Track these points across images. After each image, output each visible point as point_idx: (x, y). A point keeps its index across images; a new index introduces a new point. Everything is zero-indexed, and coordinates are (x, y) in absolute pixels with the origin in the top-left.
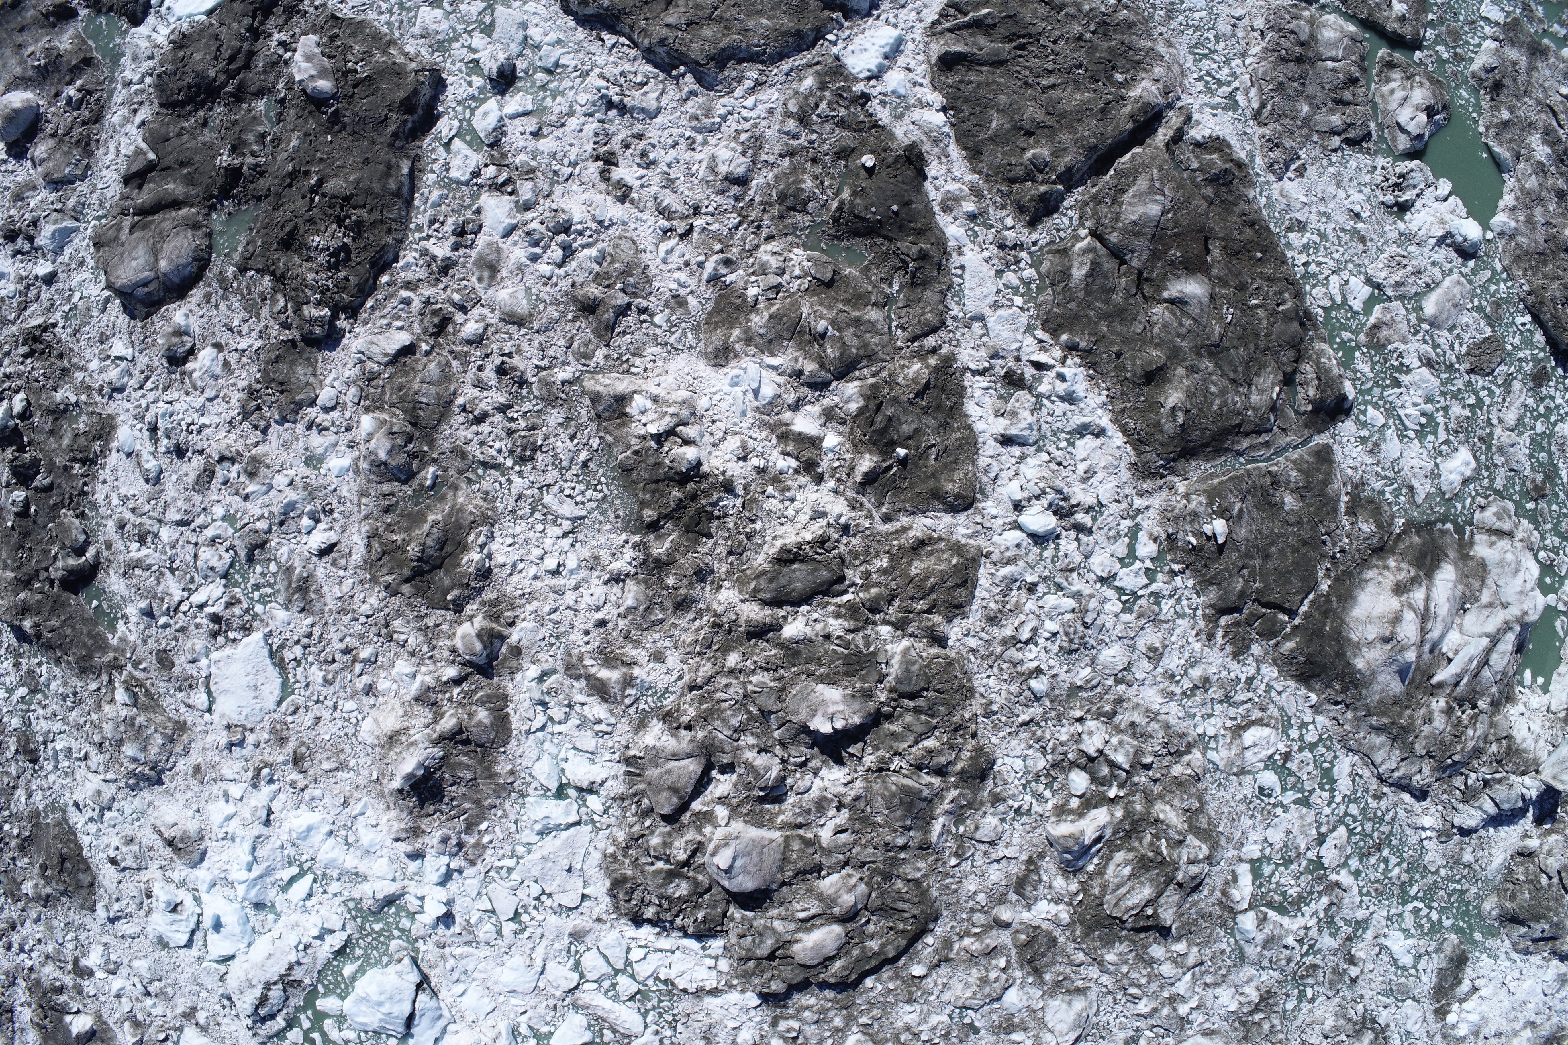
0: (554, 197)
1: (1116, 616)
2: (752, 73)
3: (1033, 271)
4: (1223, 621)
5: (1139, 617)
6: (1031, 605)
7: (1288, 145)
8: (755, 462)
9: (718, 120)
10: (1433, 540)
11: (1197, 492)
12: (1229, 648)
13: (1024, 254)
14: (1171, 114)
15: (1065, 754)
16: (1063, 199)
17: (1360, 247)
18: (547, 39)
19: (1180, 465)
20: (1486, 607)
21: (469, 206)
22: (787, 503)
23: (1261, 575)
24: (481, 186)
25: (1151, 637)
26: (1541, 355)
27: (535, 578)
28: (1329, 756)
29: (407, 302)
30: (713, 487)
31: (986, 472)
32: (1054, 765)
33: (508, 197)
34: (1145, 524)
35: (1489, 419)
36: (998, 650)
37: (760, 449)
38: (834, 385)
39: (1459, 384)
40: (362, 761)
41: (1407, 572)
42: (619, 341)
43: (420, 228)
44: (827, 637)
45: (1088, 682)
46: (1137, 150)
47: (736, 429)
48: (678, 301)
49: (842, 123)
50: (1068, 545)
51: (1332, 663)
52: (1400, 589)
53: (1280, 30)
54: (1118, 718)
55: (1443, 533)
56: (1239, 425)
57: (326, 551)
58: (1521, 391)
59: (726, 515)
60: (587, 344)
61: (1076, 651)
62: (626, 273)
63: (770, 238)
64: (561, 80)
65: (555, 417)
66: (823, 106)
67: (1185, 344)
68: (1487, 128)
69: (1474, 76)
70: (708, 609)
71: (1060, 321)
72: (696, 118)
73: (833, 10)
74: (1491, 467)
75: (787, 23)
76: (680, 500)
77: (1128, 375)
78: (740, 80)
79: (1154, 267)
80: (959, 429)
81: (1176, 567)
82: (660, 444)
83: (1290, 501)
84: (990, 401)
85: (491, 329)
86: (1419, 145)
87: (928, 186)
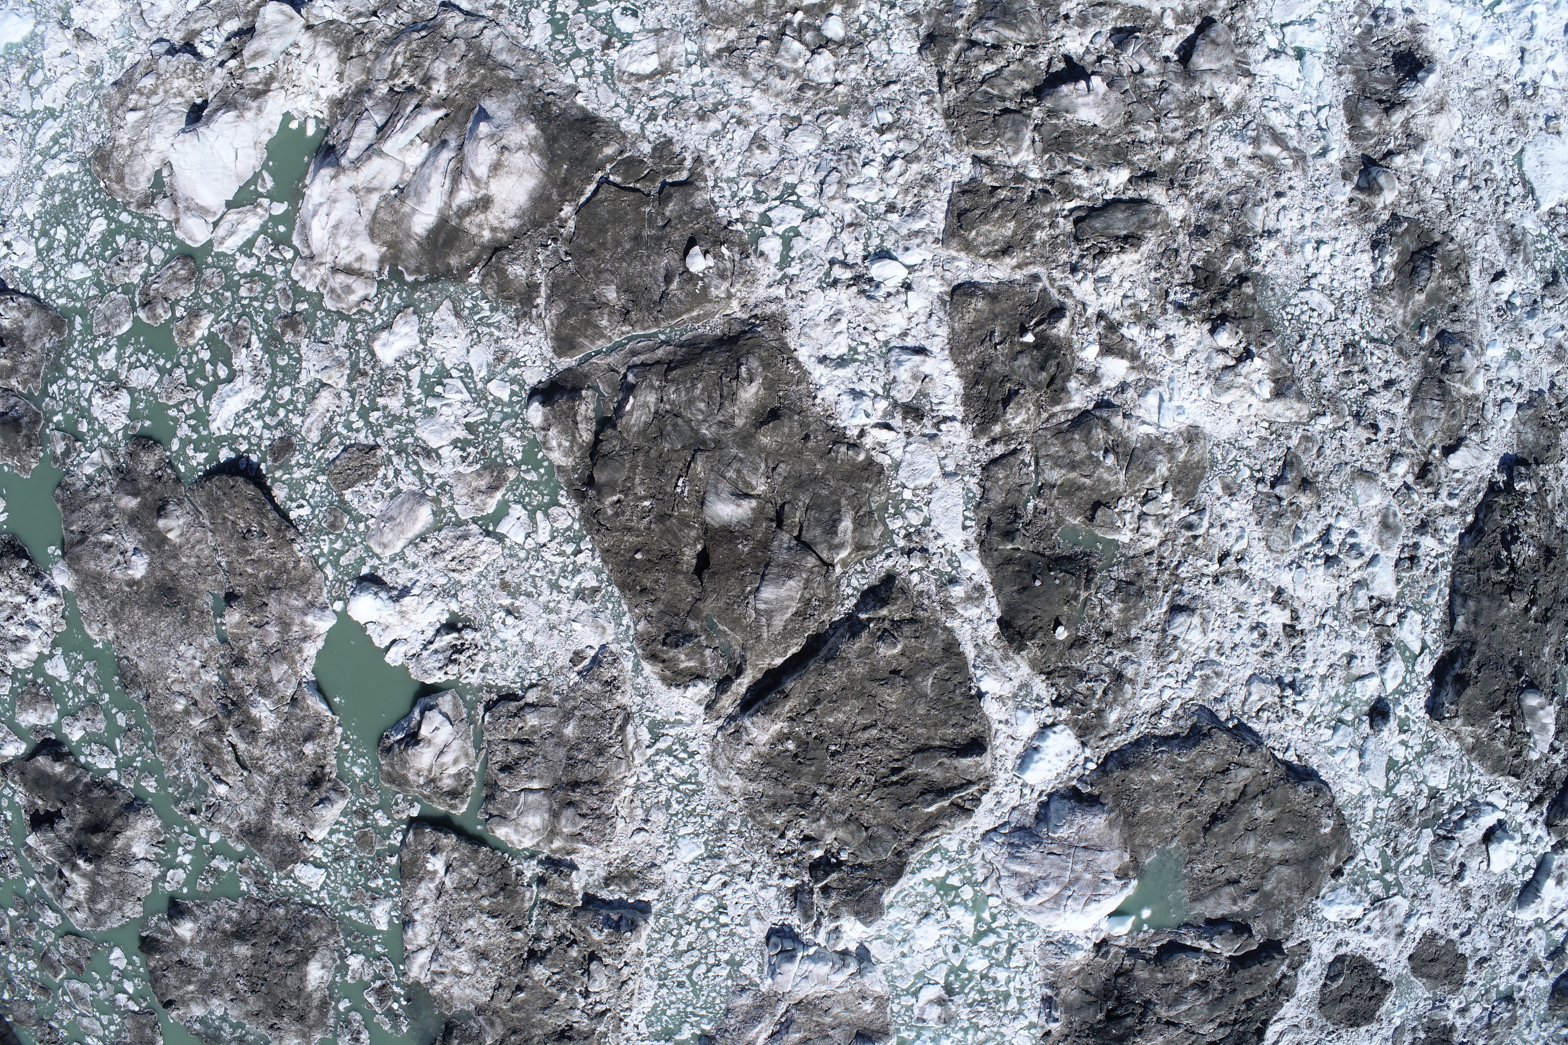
0: (1337, 594)
1: (801, 181)
2: (1165, 724)
3: (891, 527)
4: (684, 175)
5: (778, 179)
6: (892, 192)
7: (596, 684)
8: (1159, 334)
9: (1197, 674)
10: (432, 262)
11: (718, 300)
12: (677, 149)
13: (901, 543)
14: (730, 710)
15: (850, 54)
16: (856, 605)
17: (508, 577)
18: (1343, 754)
19: (737, 328)
20: (375, 189)
21: (1407, 585)
22: (1130, 294)
23: (643, 219)
24: (1396, 605)
25: (763, 160)
26: (278, 474)
27: (1336, 239)
28: (557, 45)
29: (1451, 496)
30: (1197, 310)
31: (940, 320)
32: (860, 44)
33: (1375, 594)
34: (773, 269)
35: (353, 396)
36: (923, 151)
37: (1156, 345)
38: (1091, 406)
39: (389, 433)
40: (1456, 95)
41: (470, 224)
42: (1280, 453)
43: (1444, 565)
44: (1088, 169)
45: (830, 119)
46: (778, 661)
47: (1177, 366)
48: (1230, 490)
49: (1081, 675)
50: (855, 250)
51: (562, 130)
52: (484, 203)
53: (599, 817)
54: (797, 83)
55: (418, 271)
56: (670, 369)
57: (1499, 275)
58: (309, 430)
59: (1182, 285)
60: (1306, 450)
61: (843, 149)
62: (1279, 516)
63: (1149, 553)
64: (1331, 713)
65: (1329, 383)
66: (1100, 692)
67: (734, 451)
68: (332, 732)
69: (343, 794)
70: (1191, 202)
71: (865, 474)
72: (1218, 675)
73: (1090, 795)
74: (352, 345)
75: (1136, 777)
76: (1224, 299)
77: (796, 417)
78: (1175, 717)
79: (765, 534)
80: (969, 363)
81: (739, 227)
82: (1247, 350)
83: (611, 294)
84: (937, 391)
85: (1384, 467)
86: (426, 700)
87: (997, 612)
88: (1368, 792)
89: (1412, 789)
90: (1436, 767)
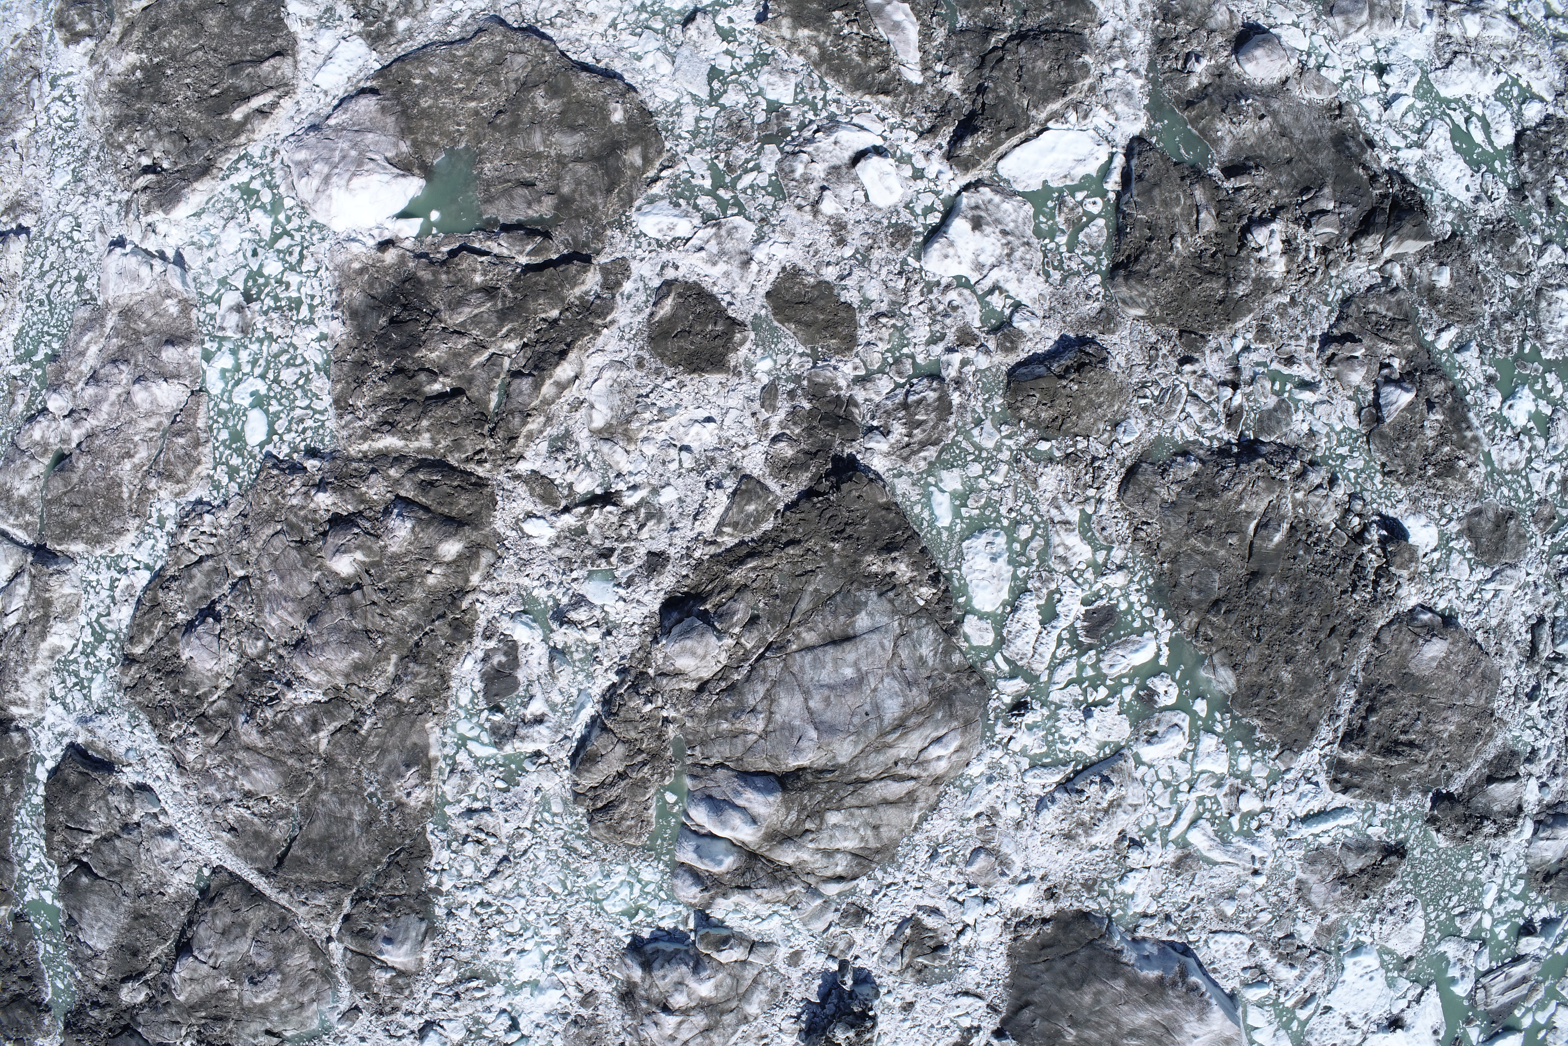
88: (686, 99)
89: (743, 99)
90: (775, 78)
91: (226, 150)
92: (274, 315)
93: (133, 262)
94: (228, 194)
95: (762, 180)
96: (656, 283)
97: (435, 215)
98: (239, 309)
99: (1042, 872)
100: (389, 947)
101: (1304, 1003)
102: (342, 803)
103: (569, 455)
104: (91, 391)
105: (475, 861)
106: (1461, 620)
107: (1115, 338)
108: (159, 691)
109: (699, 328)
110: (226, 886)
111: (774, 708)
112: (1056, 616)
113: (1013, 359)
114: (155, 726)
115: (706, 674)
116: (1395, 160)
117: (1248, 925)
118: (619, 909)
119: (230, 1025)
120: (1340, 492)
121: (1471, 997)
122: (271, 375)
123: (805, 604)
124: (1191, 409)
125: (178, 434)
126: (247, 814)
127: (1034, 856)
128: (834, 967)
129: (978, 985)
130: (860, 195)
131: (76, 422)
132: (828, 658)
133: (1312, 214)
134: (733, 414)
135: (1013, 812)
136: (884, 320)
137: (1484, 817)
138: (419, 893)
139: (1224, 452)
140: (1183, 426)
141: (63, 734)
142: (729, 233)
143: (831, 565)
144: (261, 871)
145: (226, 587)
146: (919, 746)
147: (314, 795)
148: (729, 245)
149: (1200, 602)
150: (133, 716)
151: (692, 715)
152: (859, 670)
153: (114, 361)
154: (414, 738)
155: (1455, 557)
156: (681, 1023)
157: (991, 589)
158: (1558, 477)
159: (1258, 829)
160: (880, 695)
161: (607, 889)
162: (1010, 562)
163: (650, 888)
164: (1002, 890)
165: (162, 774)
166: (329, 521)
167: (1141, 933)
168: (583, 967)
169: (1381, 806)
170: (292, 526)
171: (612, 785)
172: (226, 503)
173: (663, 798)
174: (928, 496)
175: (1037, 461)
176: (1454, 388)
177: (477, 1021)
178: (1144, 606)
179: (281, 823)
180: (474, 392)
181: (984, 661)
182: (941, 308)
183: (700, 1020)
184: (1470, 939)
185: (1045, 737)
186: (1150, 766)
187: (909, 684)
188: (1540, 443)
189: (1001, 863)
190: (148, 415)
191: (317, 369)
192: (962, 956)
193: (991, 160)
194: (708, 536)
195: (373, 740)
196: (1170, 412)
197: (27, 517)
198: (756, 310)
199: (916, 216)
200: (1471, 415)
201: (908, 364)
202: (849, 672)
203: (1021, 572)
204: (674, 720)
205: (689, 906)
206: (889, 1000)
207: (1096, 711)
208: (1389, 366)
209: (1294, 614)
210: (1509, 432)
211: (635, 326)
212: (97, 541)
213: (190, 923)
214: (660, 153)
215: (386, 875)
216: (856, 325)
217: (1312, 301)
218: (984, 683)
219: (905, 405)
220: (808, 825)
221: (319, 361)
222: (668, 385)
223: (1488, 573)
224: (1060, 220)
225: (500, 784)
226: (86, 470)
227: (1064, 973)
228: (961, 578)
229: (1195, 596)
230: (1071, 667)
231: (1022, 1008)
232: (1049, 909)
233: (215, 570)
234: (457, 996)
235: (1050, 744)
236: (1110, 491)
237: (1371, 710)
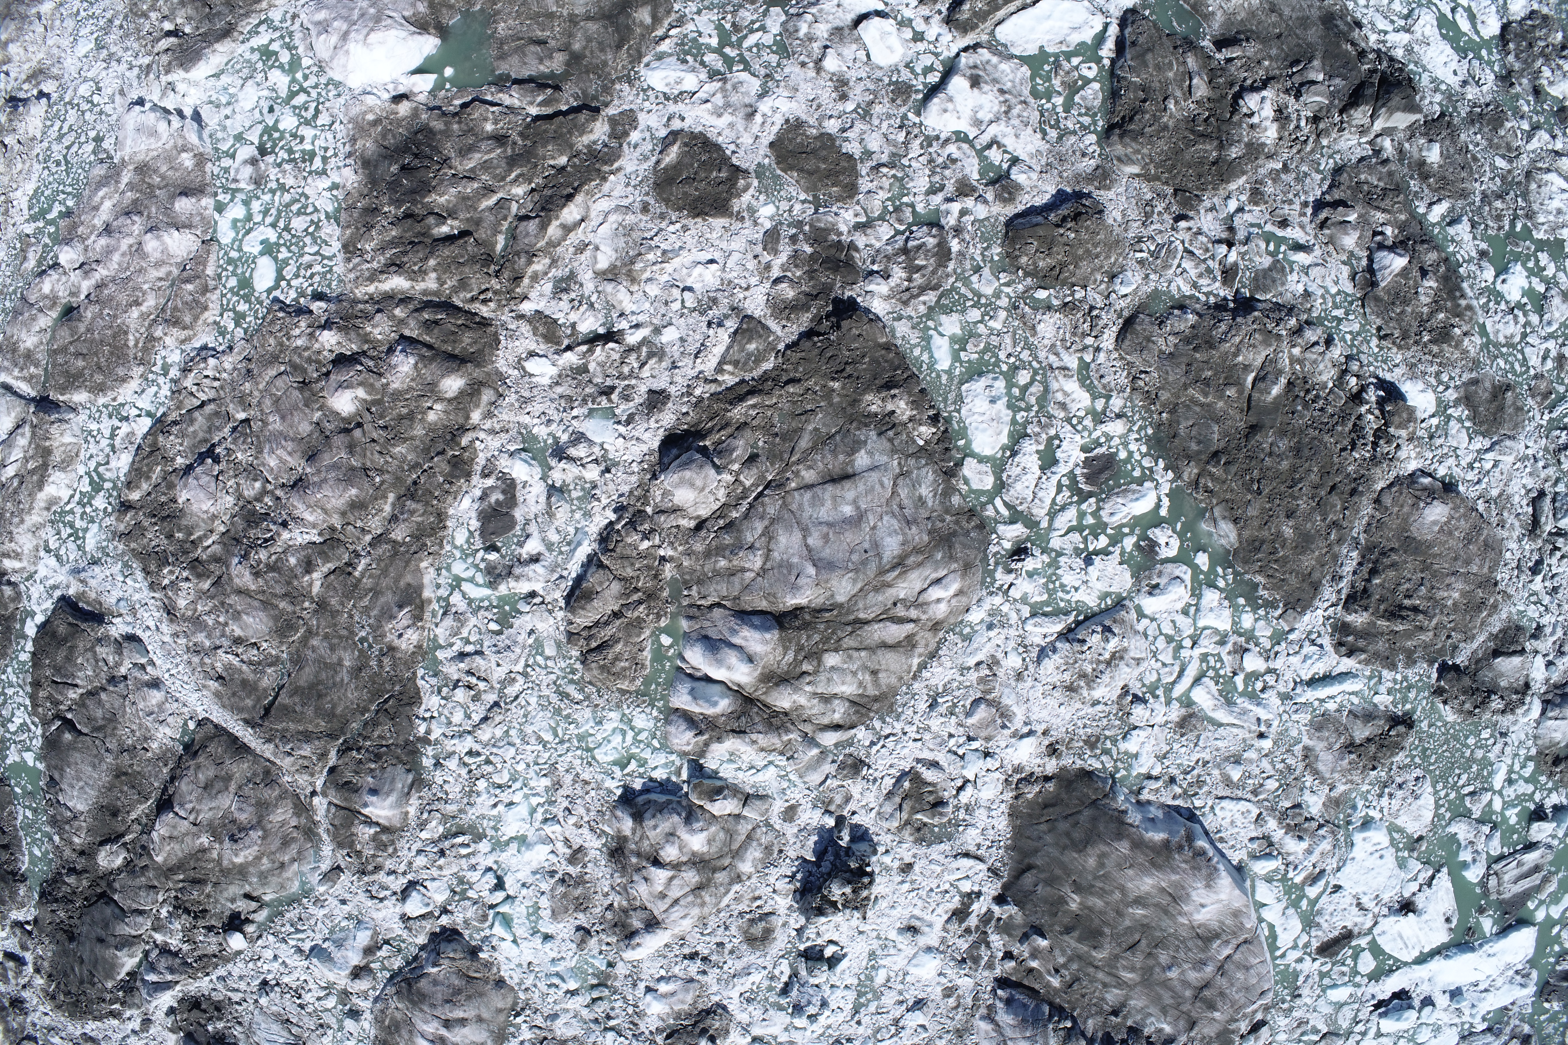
91: (247, 15)
92: (287, 167)
93: (151, 118)
94: (247, 55)
95: (768, 39)
96: (663, 133)
97: (449, 72)
98: (253, 162)
99: (1044, 726)
100: (374, 799)
101: (1313, 879)
102: (332, 648)
103: (573, 295)
104: (103, 241)
105: (465, 707)
106: (1461, 488)
107: (1111, 194)
108: (154, 537)
109: (703, 175)
110: (211, 738)
111: (772, 546)
112: (1055, 462)
113: (1011, 210)
114: (146, 572)
115: (704, 512)
116: (1384, 42)
117: (1255, 793)
118: (610, 758)
119: (208, 889)
120: (1337, 352)
121: (1483, 884)
122: (281, 224)
123: (804, 443)
124: (1187, 264)
125: (188, 281)
126: (235, 661)
127: (1035, 709)
128: (831, 822)
129: (979, 846)
130: (862, 55)
131: (86, 273)
132: (827, 496)
133: (1302, 85)
134: (736, 256)
135: (1014, 661)
136: (884, 170)
137: (1491, 692)
138: (407, 743)
139: (1221, 306)
140: (1180, 281)
141: (55, 587)
142: (735, 87)
143: (831, 404)
144: (247, 722)
145: (227, 430)
146: (918, 587)
147: (304, 640)
148: (734, 98)
149: (1199, 453)
150: (126, 565)
151: (689, 553)
152: (858, 508)
153: (127, 214)
154: (408, 578)
155: (1454, 425)
156: (672, 879)
157: (990, 432)
158: (1553, 354)
159: (1263, 690)
160: (880, 533)
161: (599, 737)
162: (1009, 407)
163: (643, 736)
164: (1003, 744)
165: (152, 624)
166: (333, 362)
167: (1145, 796)
168: (572, 820)
169: (1387, 674)
170: (295, 367)
171: (607, 623)
172: (231, 348)
173: (658, 640)
174: (928, 339)
175: (1035, 309)
176: (1446, 260)
177: (461, 881)
178: (1143, 456)
179: (269, 670)
180: (482, 234)
181: (984, 505)
182: (940, 160)
183: (691, 877)
184: (1481, 821)
185: (1046, 585)
186: (1153, 619)
187: (908, 523)
188: (1534, 319)
189: (1002, 715)
190: (158, 264)
191: (328, 216)
192: (962, 815)
193: (989, 24)
194: (708, 374)
195: (367, 582)
196: (1167, 267)
197: (32, 369)
198: (759, 159)
199: (916, 75)
200: (1465, 285)
201: (908, 213)
202: (848, 510)
203: (1020, 416)
204: (671, 559)
205: (682, 754)
206: (887, 859)
207: (1097, 560)
208: (1382, 233)
209: (1294, 469)
210: (1503, 306)
211: (641, 173)
212: (100, 389)
213: (173, 779)
214: (669, 12)
215: (374, 723)
216: (857, 175)
217: (1304, 168)
218: (985, 527)
219: (905, 251)
220: (806, 667)
221: (330, 209)
222: (672, 228)
223: (1487, 443)
224: (1056, 83)
225: (494, 626)
226: (93, 319)
227: (1068, 834)
228: (961, 421)
229: (1194, 447)
230: (1070, 516)
231: (1024, 871)
232: (1051, 766)
233: (217, 414)
234: (442, 853)
235: (1051, 593)
236: (1108, 340)
237: (1373, 572)
